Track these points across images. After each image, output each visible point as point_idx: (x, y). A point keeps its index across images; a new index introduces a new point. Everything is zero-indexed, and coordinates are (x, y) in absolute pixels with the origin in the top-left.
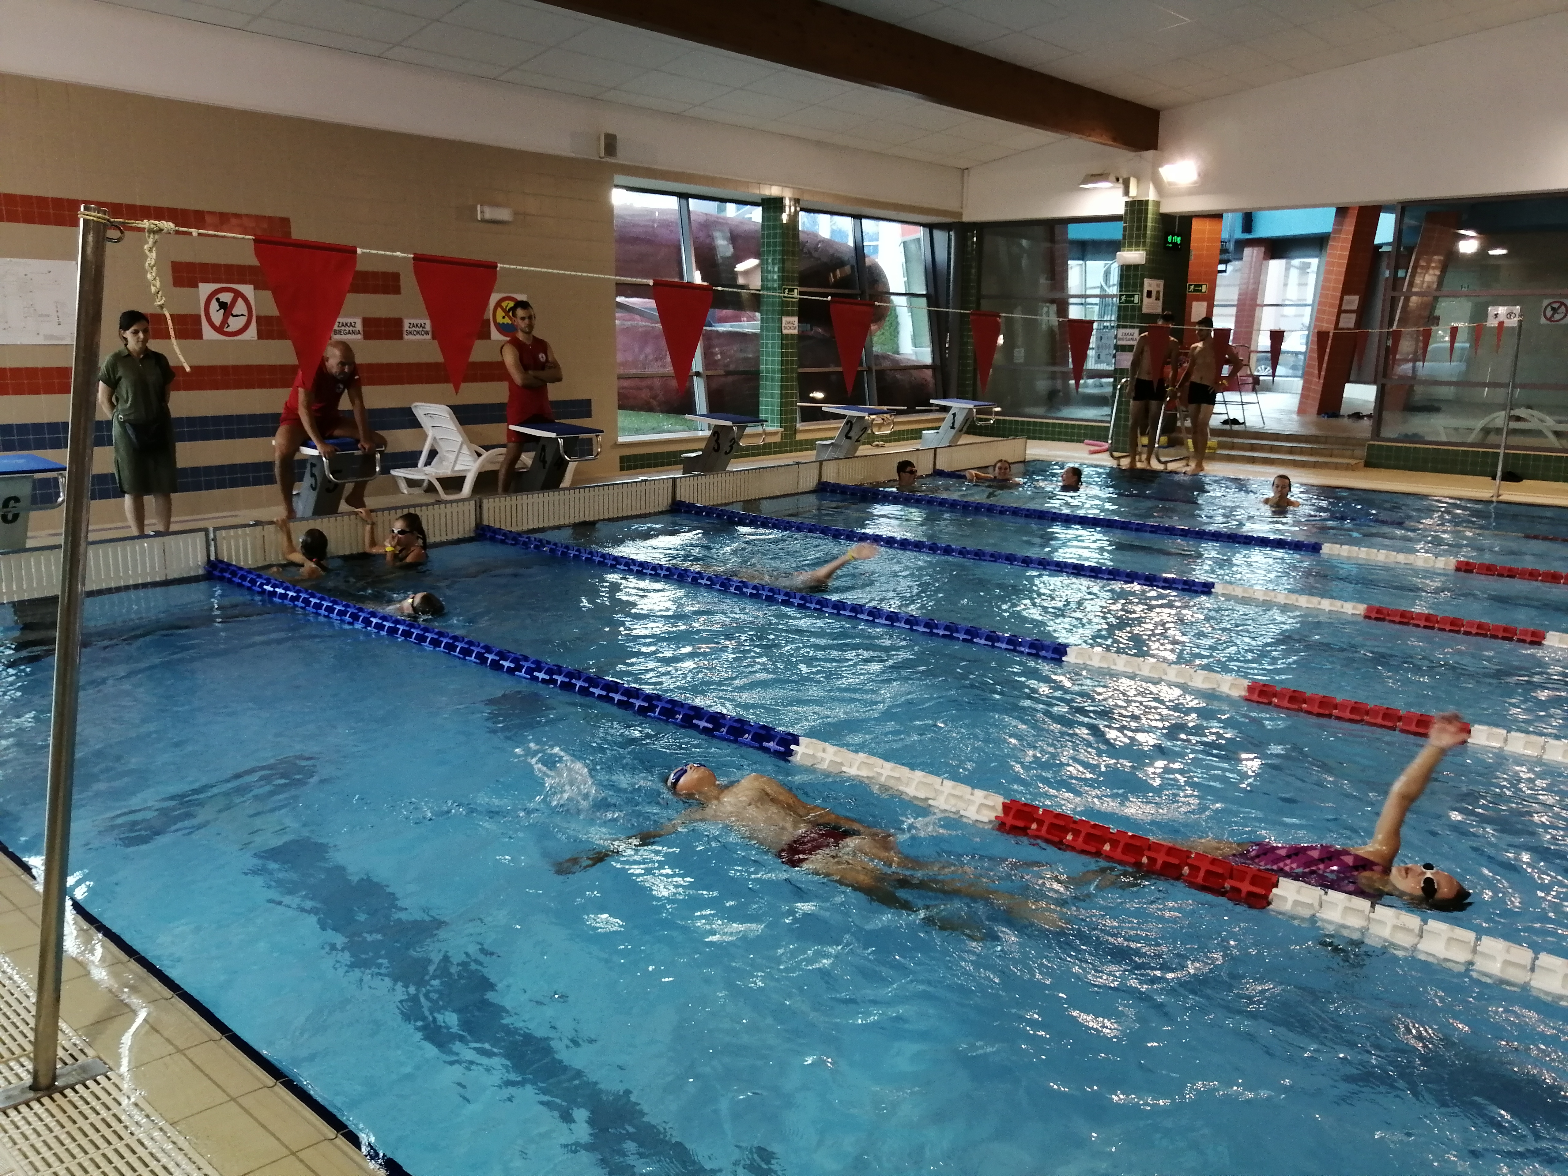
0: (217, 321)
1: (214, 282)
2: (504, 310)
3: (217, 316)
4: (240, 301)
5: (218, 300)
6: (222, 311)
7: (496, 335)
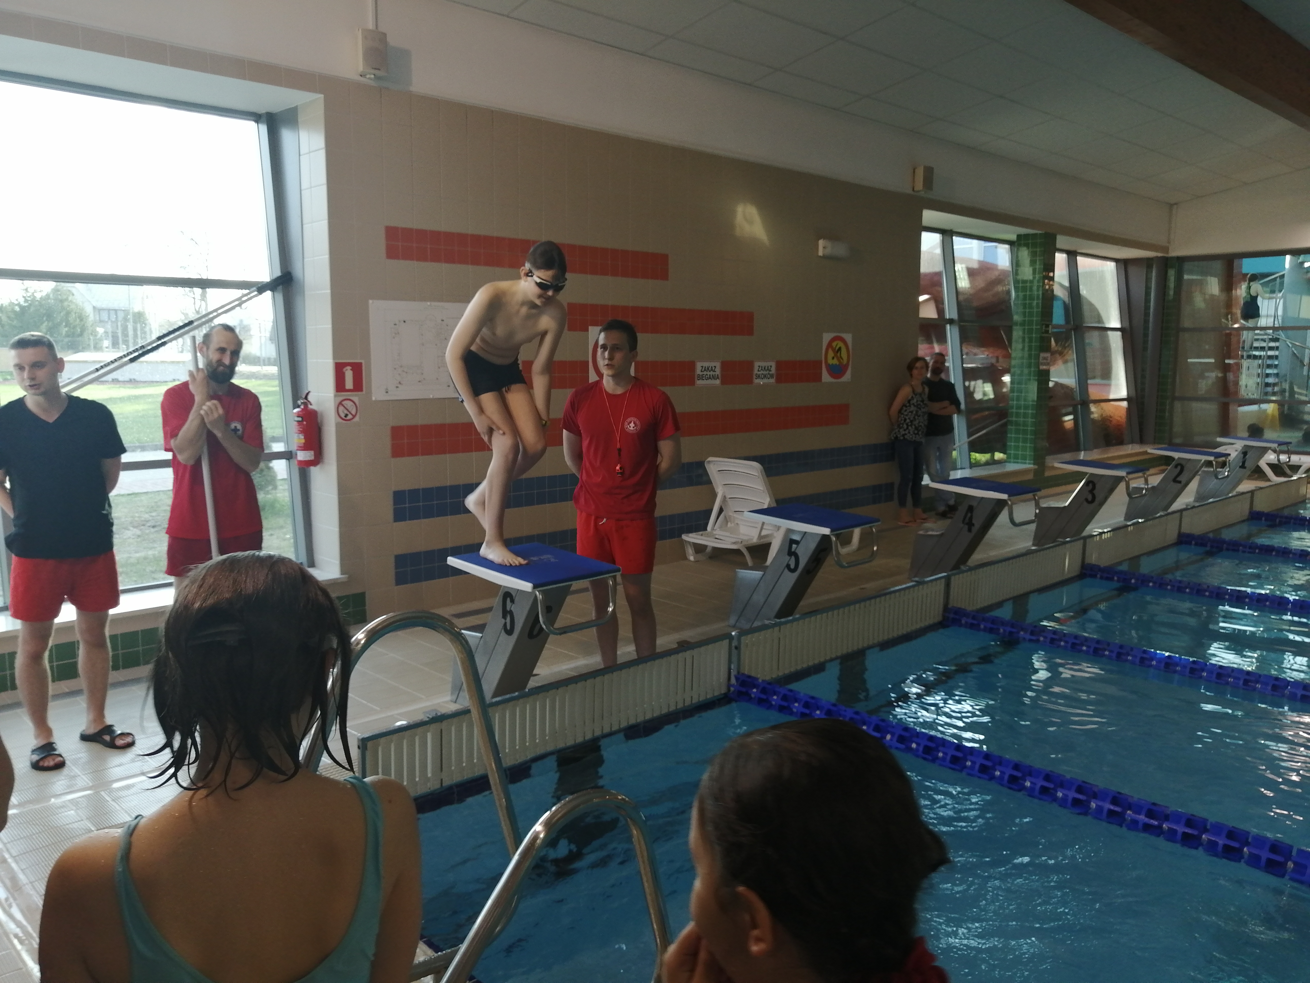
2: (834, 350)
7: (826, 377)
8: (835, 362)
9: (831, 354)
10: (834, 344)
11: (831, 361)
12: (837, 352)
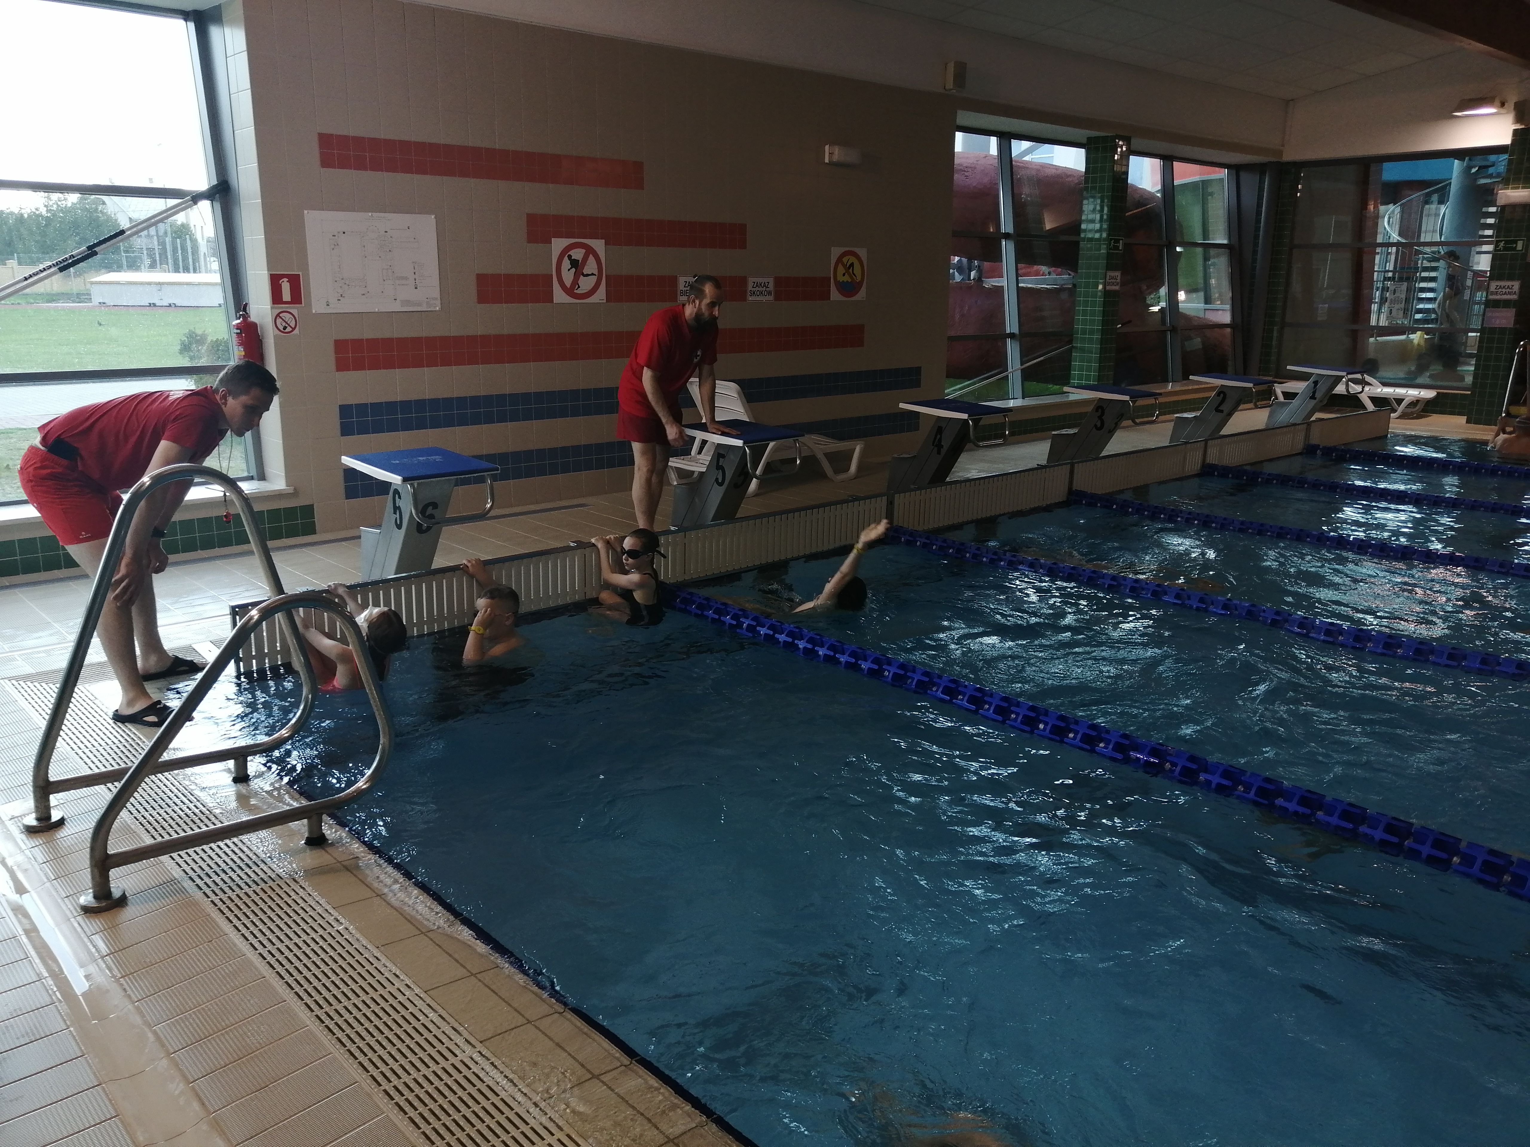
0: (568, 282)
1: (568, 236)
2: (844, 266)
3: (568, 276)
4: (591, 259)
5: (570, 257)
6: (574, 270)
7: (835, 295)
8: (847, 278)
9: (841, 270)
10: (845, 260)
11: (841, 278)
12: (849, 268)
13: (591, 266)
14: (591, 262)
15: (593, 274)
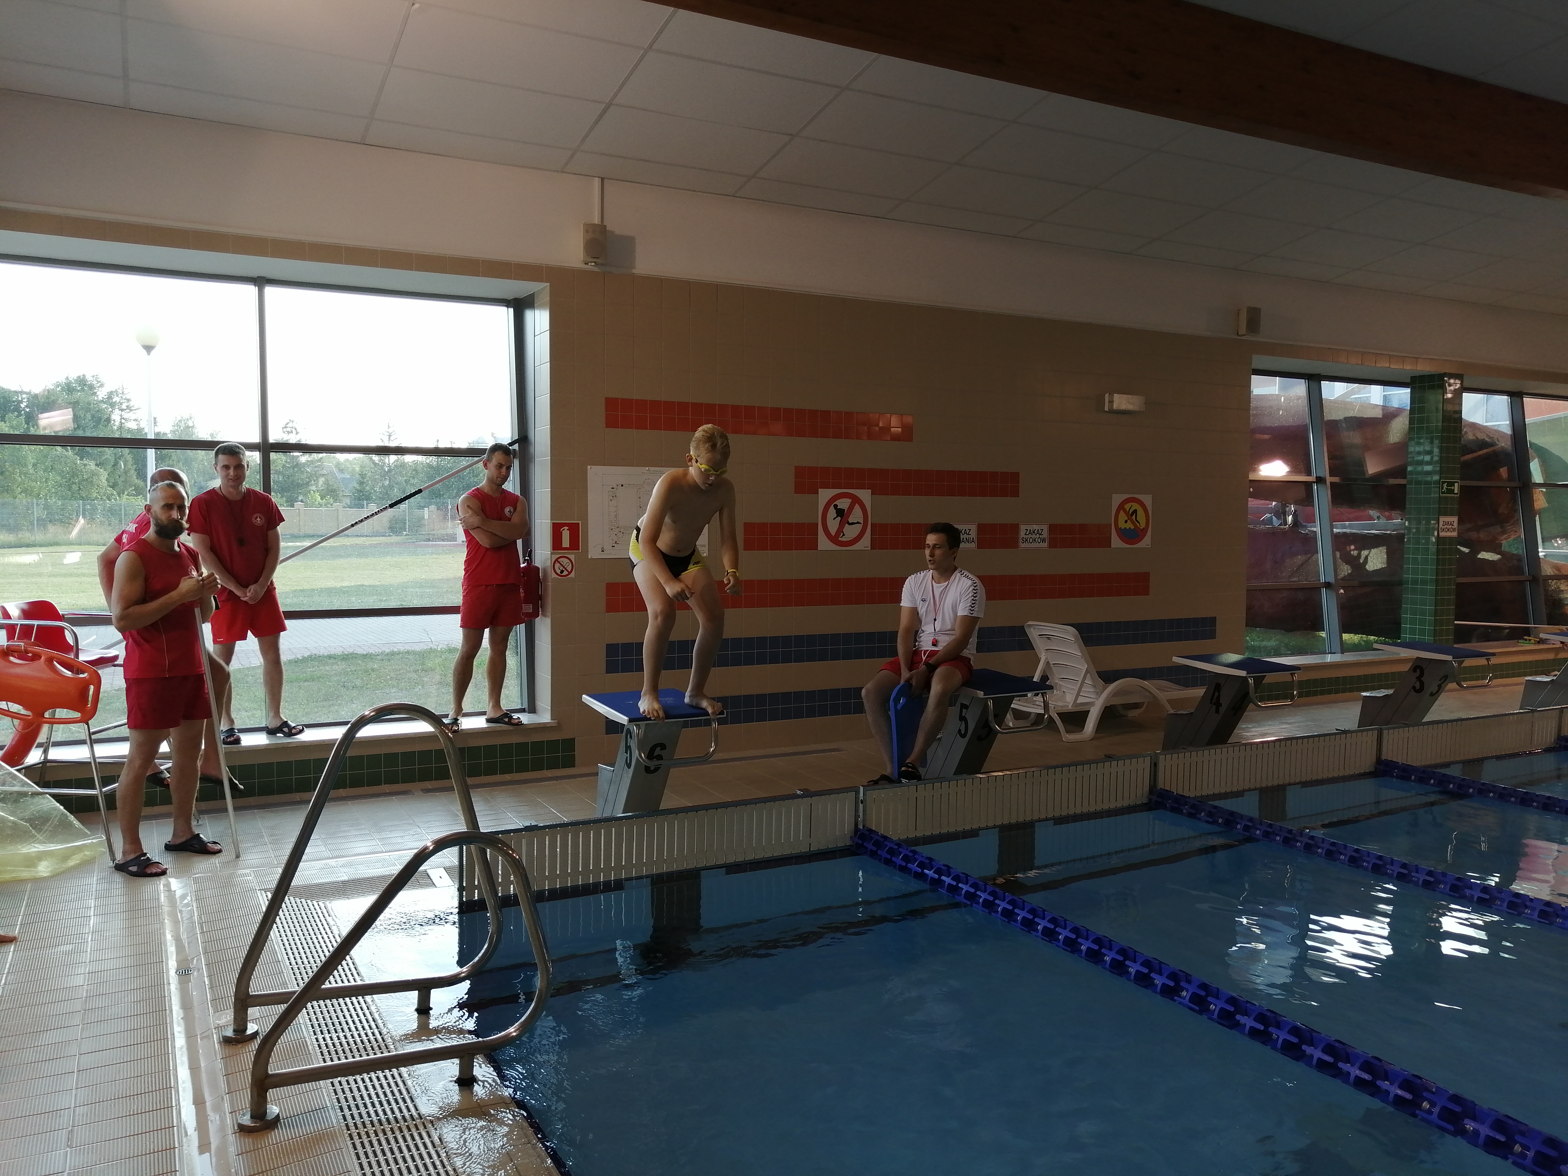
0: (833, 529)
1: (835, 487)
2: (1126, 513)
3: (833, 524)
4: (857, 508)
5: (836, 506)
6: (839, 518)
7: (1116, 542)
8: (1129, 525)
9: (1123, 517)
10: (1127, 507)
11: (1122, 525)
12: (1132, 515)
13: (856, 515)
14: (857, 511)
15: (858, 523)
